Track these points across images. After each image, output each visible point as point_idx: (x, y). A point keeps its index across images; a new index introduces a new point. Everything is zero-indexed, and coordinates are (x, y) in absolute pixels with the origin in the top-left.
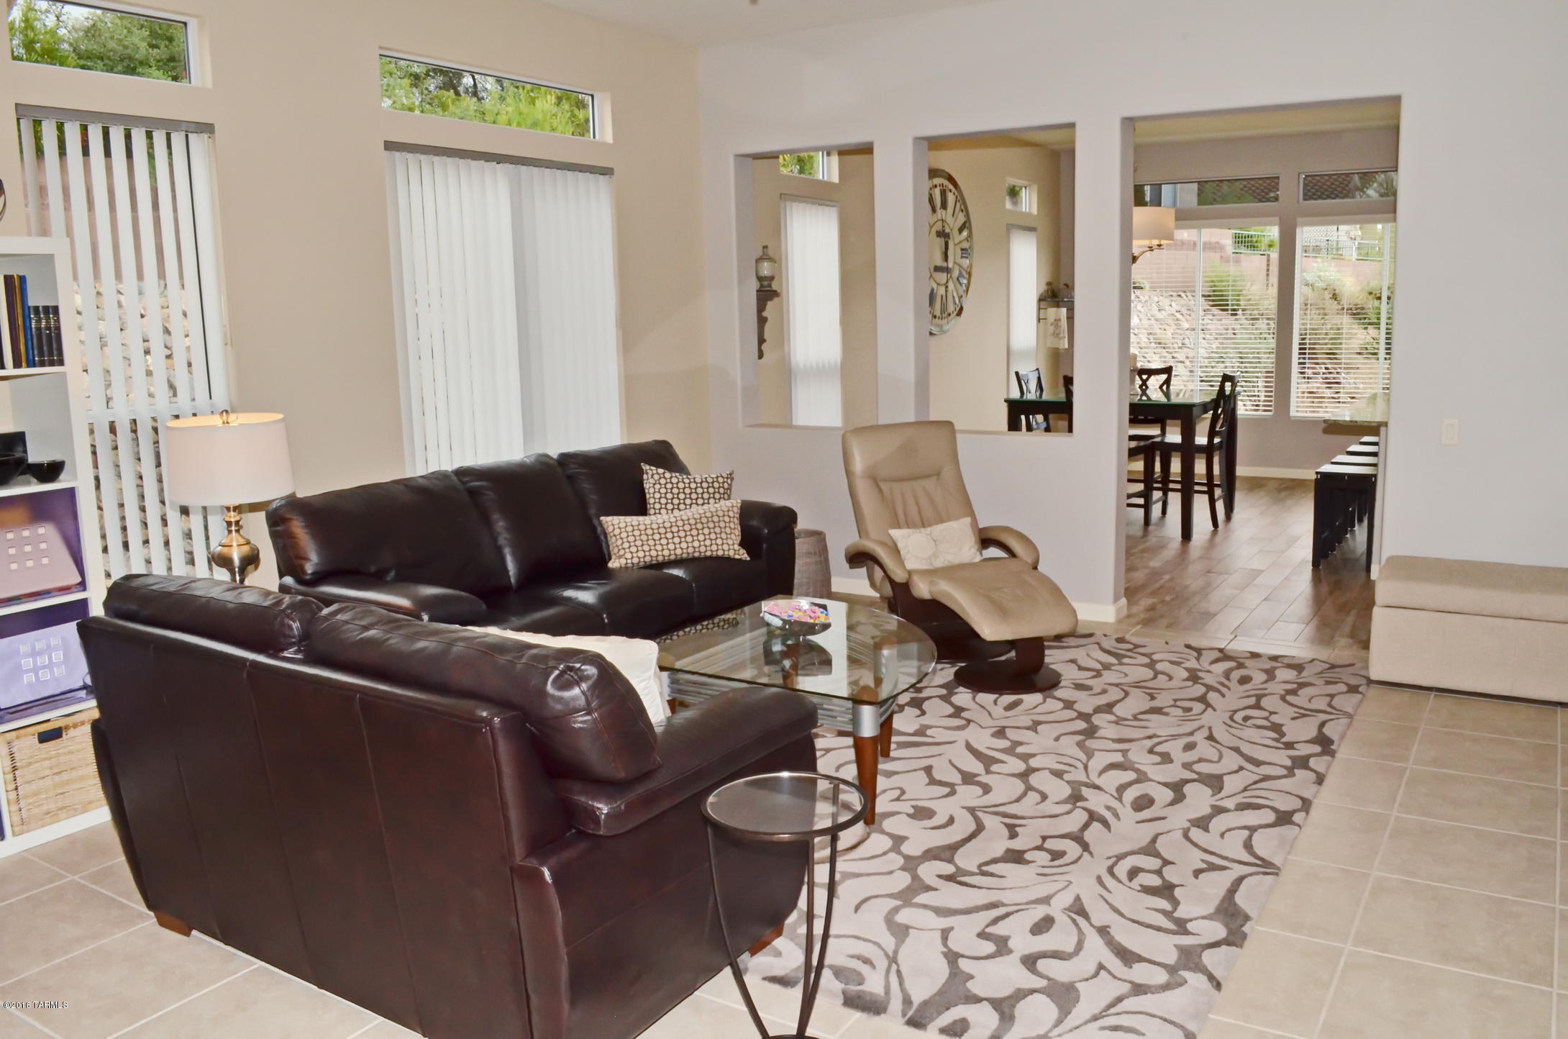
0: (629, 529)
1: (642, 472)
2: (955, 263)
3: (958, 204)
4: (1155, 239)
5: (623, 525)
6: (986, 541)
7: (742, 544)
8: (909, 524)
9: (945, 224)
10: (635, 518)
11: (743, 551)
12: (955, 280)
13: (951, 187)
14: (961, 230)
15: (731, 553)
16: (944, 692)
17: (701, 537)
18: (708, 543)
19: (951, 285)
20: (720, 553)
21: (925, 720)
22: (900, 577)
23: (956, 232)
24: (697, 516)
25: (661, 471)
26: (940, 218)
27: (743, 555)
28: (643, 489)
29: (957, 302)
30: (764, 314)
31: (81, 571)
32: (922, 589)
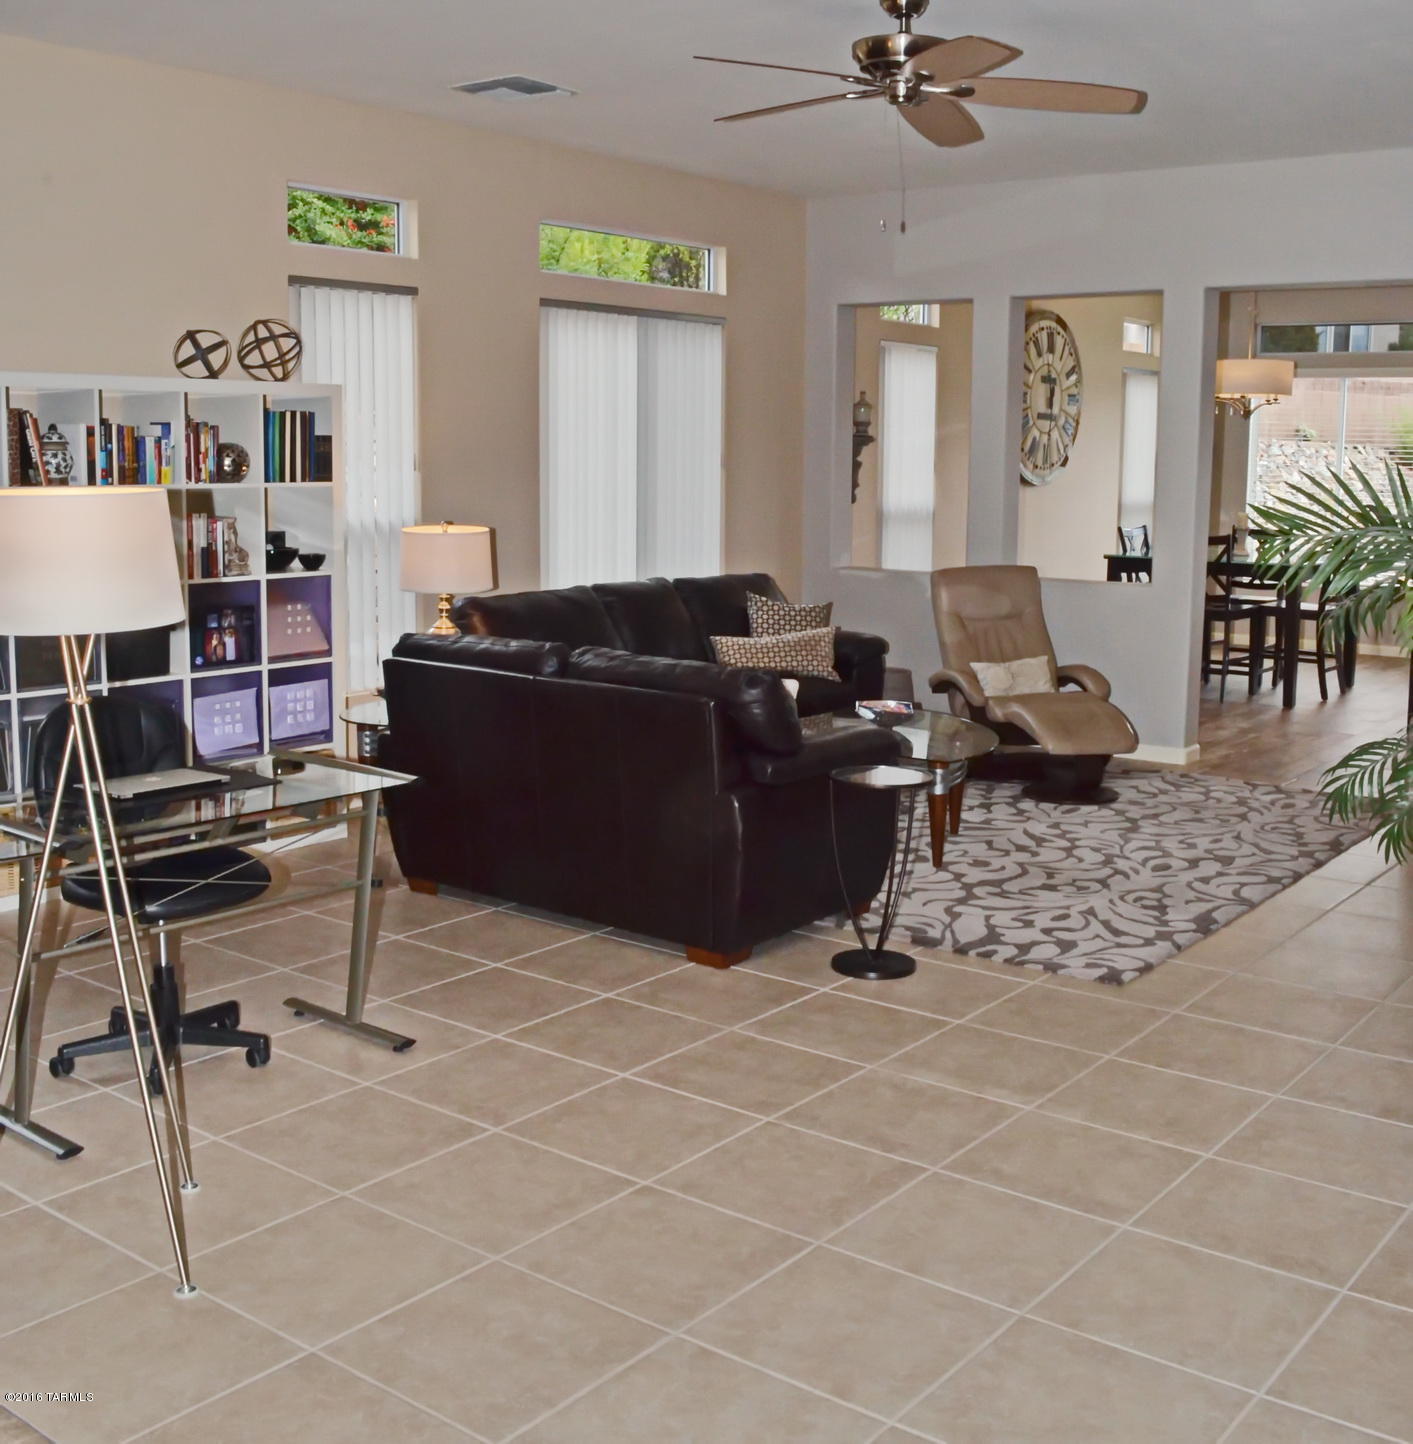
0: (736, 647)
1: (746, 599)
2: (1061, 410)
3: (1067, 348)
4: (1272, 393)
5: (730, 644)
6: (1062, 678)
7: (835, 667)
8: (990, 658)
9: (1051, 369)
10: (740, 639)
11: (834, 673)
12: (1061, 428)
13: (1060, 329)
14: (1068, 375)
15: (825, 674)
16: (1011, 800)
17: (800, 658)
18: (805, 663)
19: (1055, 434)
20: (816, 673)
21: (990, 816)
22: (977, 701)
23: (1063, 377)
24: (796, 640)
25: (764, 599)
26: (1046, 362)
27: (835, 677)
28: (747, 615)
29: (1062, 451)
30: (859, 459)
31: (329, 642)
32: (998, 713)
